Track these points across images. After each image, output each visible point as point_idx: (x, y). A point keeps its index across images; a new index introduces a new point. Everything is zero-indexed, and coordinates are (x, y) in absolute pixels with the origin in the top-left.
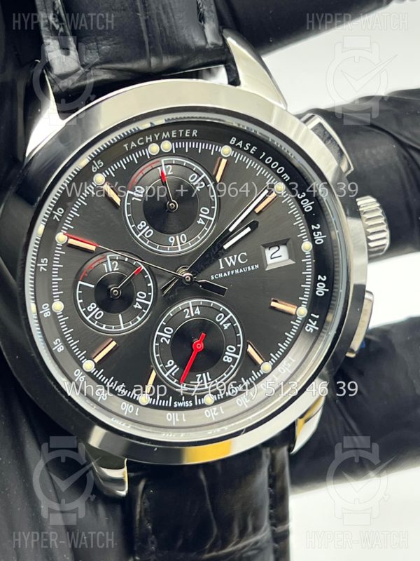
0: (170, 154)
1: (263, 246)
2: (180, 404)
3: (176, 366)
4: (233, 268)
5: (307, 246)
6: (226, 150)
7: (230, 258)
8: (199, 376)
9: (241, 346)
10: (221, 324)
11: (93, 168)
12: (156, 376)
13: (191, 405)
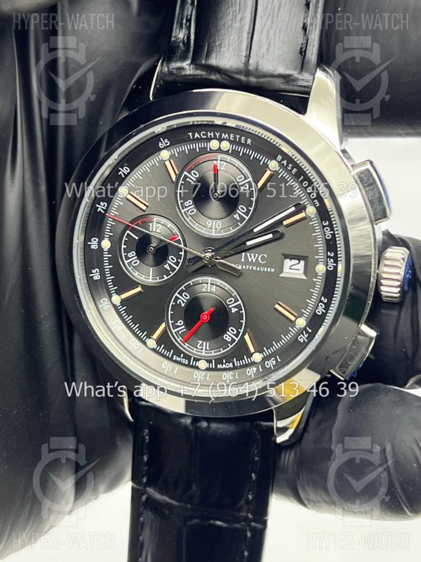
0: (227, 152)
1: (283, 255)
2: (178, 359)
3: (183, 327)
4: (252, 263)
5: (321, 269)
6: (273, 165)
7: (252, 255)
8: (201, 342)
9: (242, 331)
10: (230, 306)
11: (160, 144)
12: (165, 327)
13: (187, 363)
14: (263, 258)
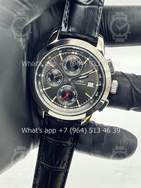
0: (76, 55)
1: (88, 81)
2: (59, 105)
3: (61, 97)
5: (97, 85)
6: (88, 59)
7: (81, 81)
8: (65, 101)
9: (76, 99)
10: (74, 93)
11: (59, 51)
12: (56, 97)
13: (61, 106)
14: (83, 82)
